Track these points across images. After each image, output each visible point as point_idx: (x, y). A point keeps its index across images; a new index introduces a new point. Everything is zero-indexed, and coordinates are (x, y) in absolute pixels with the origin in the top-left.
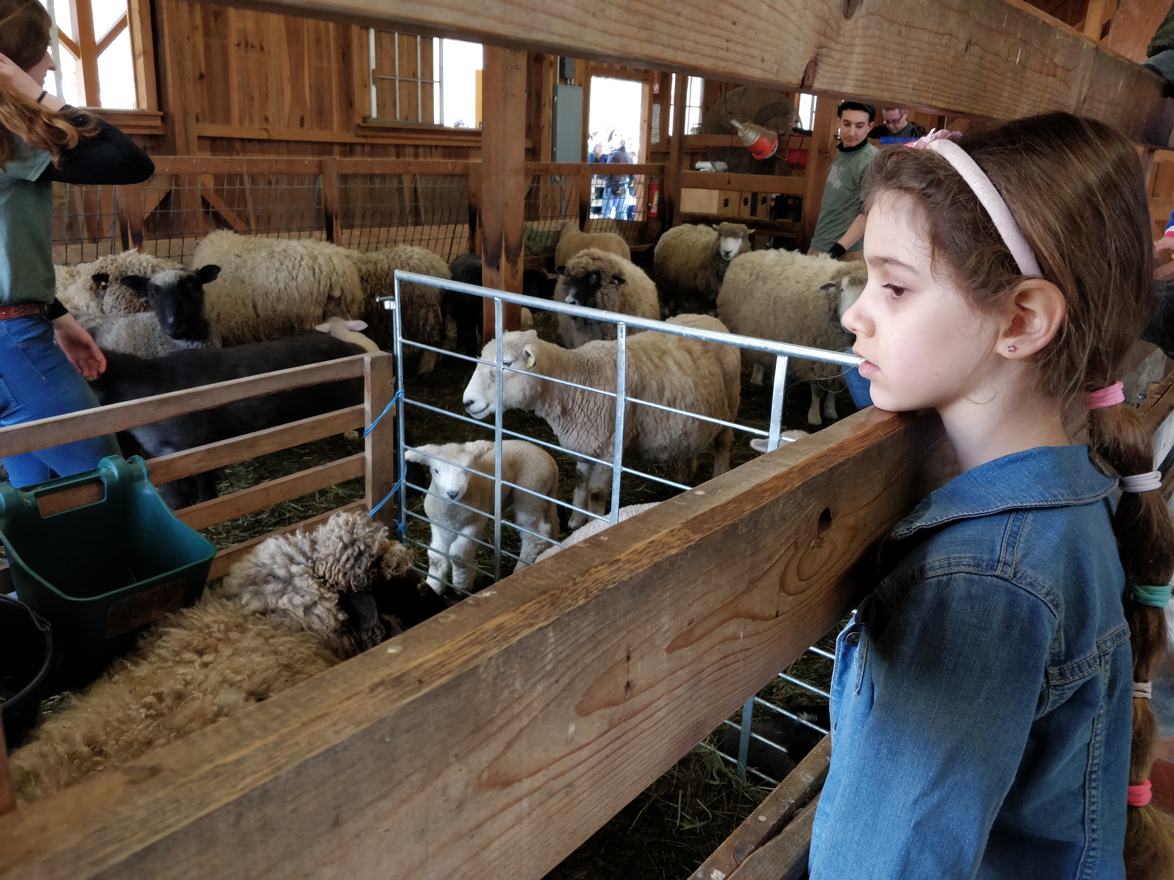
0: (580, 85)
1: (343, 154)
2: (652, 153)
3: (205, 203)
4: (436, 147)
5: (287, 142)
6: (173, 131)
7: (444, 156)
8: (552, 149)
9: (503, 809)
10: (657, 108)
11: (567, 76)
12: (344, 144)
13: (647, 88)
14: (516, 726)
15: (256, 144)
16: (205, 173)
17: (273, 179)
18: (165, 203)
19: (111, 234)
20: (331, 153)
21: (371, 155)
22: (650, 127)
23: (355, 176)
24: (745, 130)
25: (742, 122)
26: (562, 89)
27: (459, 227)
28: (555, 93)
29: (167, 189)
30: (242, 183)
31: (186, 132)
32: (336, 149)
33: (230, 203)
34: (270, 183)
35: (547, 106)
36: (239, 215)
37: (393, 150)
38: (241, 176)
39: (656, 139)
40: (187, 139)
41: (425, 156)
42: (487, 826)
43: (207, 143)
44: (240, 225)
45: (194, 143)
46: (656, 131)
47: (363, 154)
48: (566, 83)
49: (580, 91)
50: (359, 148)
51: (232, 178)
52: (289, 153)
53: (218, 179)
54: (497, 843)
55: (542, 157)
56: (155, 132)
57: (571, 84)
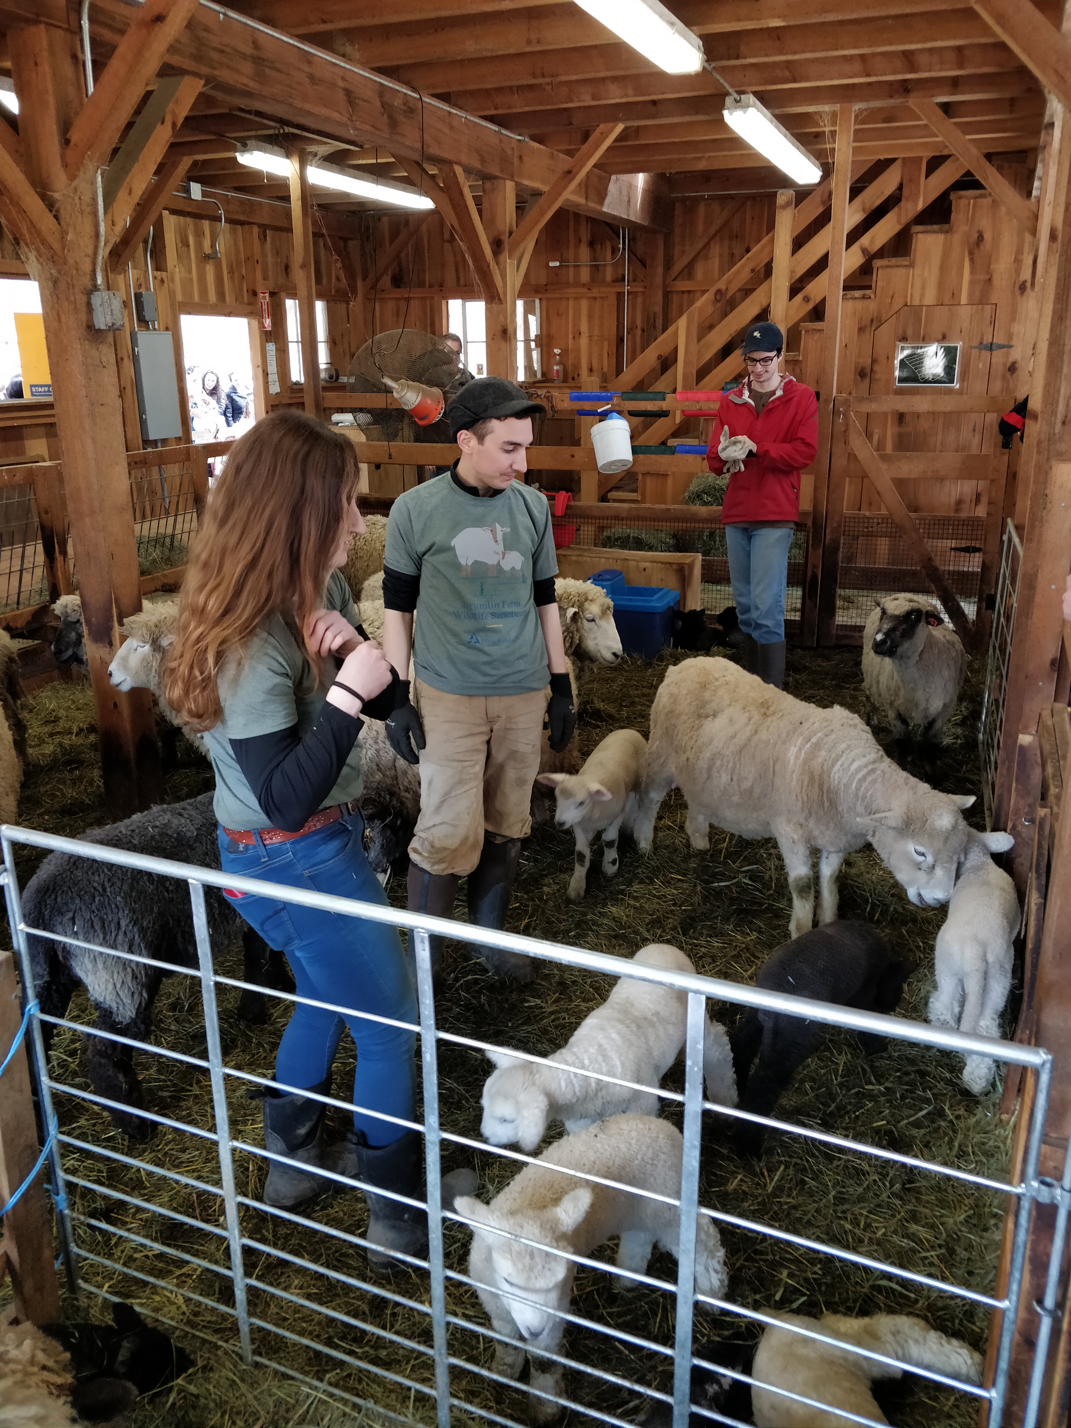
0: (167, 329)
2: (272, 406)
8: (141, 418)
10: (271, 347)
11: (147, 319)
13: (255, 323)
22: (266, 374)
24: (402, 390)
25: (396, 380)
26: (143, 337)
28: (134, 342)
35: (126, 360)
39: (275, 388)
46: (273, 377)
48: (148, 329)
49: (168, 336)
57: (155, 329)
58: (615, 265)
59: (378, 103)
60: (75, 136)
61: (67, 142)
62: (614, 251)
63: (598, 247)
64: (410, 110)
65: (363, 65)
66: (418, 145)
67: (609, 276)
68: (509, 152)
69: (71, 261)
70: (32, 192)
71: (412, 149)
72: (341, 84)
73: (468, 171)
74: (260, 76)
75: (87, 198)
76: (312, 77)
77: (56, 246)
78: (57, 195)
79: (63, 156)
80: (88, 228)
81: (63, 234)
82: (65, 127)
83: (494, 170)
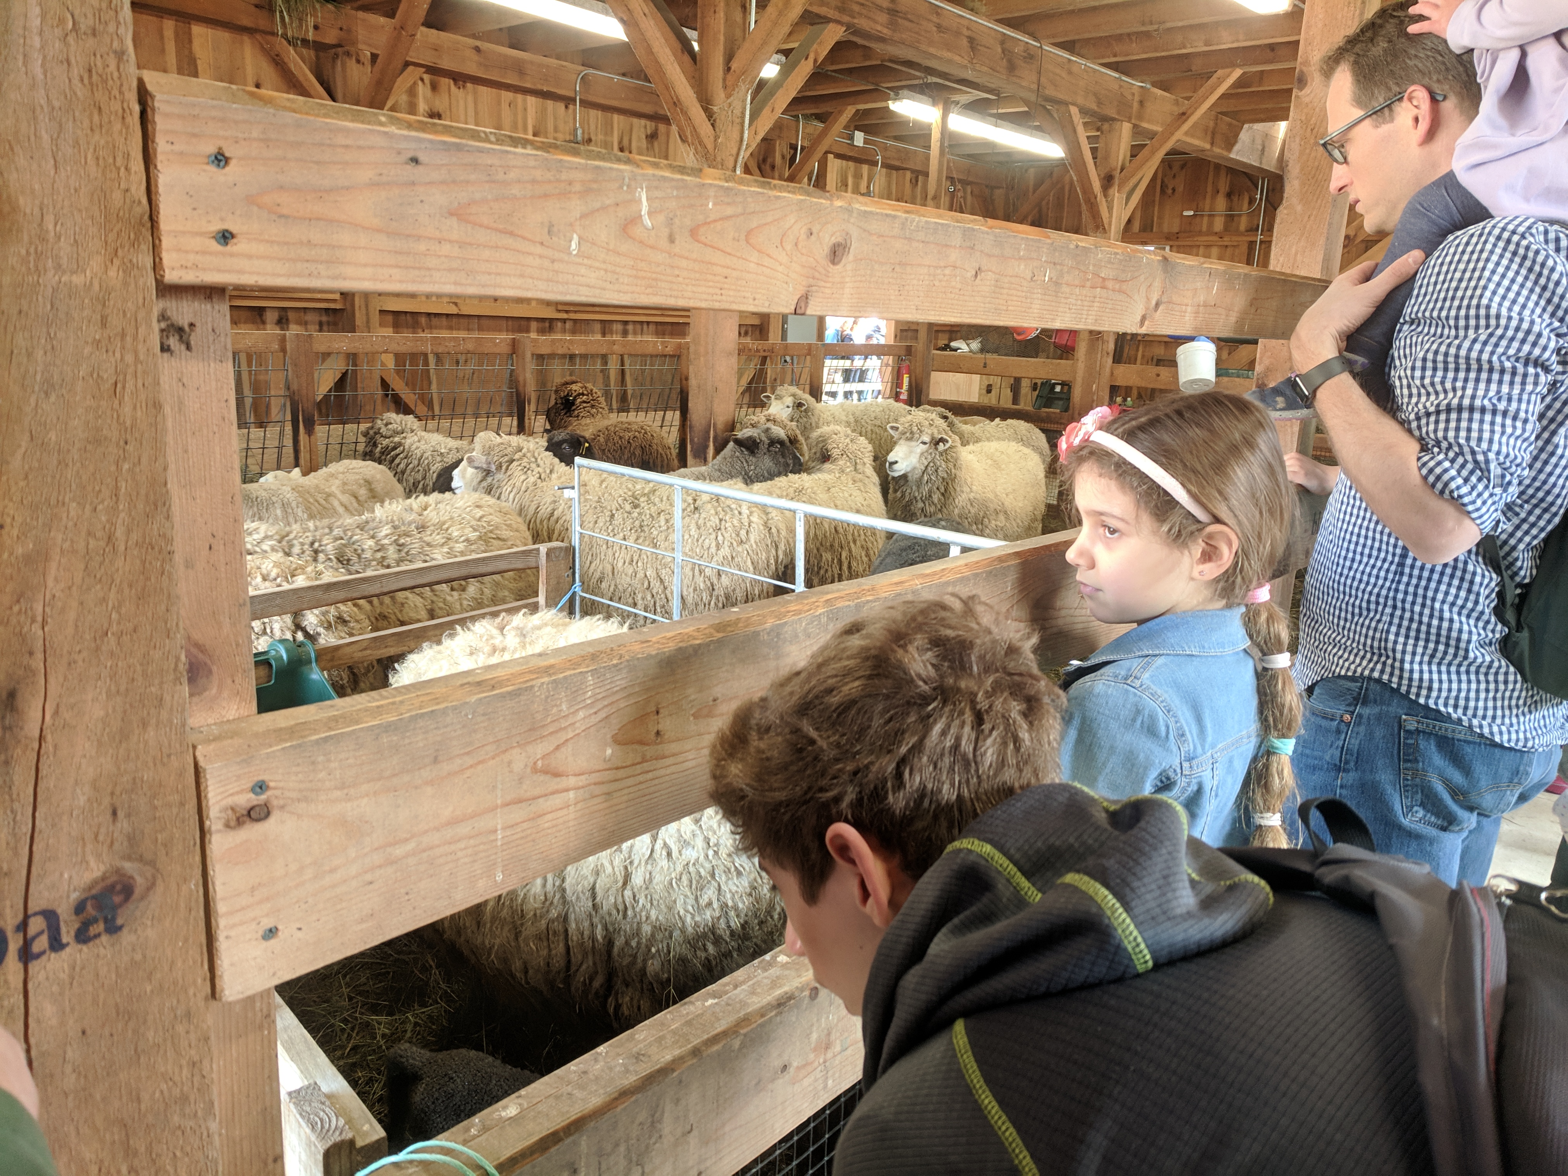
1: (541, 331)
3: (385, 385)
4: (648, 323)
5: (479, 317)
6: (353, 305)
7: (657, 333)
8: (783, 326)
9: (553, 793)
12: (543, 320)
14: (563, 737)
15: (444, 319)
16: (386, 352)
17: (462, 359)
18: (341, 383)
19: (279, 418)
20: (528, 331)
21: (574, 332)
23: (552, 356)
27: (669, 414)
29: (343, 368)
30: (426, 363)
31: (367, 306)
32: (534, 325)
33: (411, 384)
34: (458, 363)
36: (422, 398)
37: (598, 327)
38: (426, 355)
40: (367, 314)
41: (635, 333)
42: (541, 800)
43: (390, 318)
44: (422, 409)
45: (375, 318)
47: (564, 331)
50: (559, 324)
51: (414, 357)
52: (480, 329)
53: (400, 358)
54: (549, 817)
55: (771, 335)
56: (332, 306)
58: (1250, 215)
59: (1000, 50)
60: (734, 65)
61: (729, 69)
62: (1251, 201)
63: (1235, 198)
64: (1030, 56)
65: (988, 17)
66: (1034, 87)
67: (1243, 227)
68: (1130, 97)
69: (719, 159)
70: (698, 106)
71: (1030, 90)
72: (966, 32)
73: (1083, 111)
74: (892, 25)
75: (737, 112)
76: (939, 26)
77: (710, 146)
78: (715, 109)
79: (724, 80)
80: (736, 135)
81: (716, 138)
82: (729, 57)
83: (1112, 112)
